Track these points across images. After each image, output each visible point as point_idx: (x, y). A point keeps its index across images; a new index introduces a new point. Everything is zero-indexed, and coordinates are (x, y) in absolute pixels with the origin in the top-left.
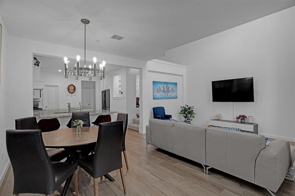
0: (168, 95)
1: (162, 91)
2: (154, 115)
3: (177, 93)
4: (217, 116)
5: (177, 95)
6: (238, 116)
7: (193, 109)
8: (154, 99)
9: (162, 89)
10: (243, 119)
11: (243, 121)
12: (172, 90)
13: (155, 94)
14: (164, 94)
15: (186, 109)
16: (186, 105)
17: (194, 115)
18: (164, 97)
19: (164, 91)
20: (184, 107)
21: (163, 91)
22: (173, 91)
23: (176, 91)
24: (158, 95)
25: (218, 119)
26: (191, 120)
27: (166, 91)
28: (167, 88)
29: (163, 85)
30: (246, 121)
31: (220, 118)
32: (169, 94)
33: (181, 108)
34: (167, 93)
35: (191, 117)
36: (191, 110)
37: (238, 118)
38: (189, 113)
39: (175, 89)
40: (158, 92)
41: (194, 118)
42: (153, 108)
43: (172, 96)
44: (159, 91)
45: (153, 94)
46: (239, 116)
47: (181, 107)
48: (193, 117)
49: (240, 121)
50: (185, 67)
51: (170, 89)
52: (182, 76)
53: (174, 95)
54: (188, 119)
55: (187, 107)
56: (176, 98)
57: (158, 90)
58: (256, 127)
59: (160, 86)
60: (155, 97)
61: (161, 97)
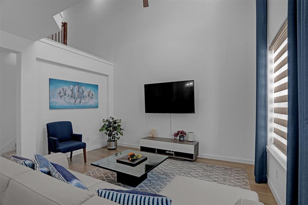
0: (80, 102)
1: (68, 96)
2: (48, 136)
3: (98, 99)
4: (151, 133)
5: (98, 103)
6: (176, 132)
7: (120, 124)
8: (51, 108)
9: (69, 92)
10: (182, 136)
11: (182, 139)
12: (89, 96)
13: (52, 100)
14: (73, 101)
15: (111, 123)
16: (111, 117)
17: (122, 131)
18: (73, 105)
19: (73, 96)
20: (107, 121)
21: (71, 96)
22: (92, 96)
23: (97, 97)
24: (60, 102)
25: (152, 136)
26: (118, 139)
27: (76, 96)
28: (78, 92)
29: (72, 86)
30: (185, 138)
31: (155, 134)
32: (83, 101)
33: (104, 122)
34: (78, 100)
35: (118, 135)
36: (117, 124)
37: (176, 135)
38: (115, 129)
39: (93, 94)
40: (61, 96)
41: (123, 135)
42: (47, 125)
43: (88, 104)
44: (63, 96)
45: (50, 100)
46: (178, 131)
47: (104, 120)
48: (121, 134)
49: (179, 139)
50: (113, 64)
51: (86, 93)
52: (107, 76)
53: (92, 102)
54: (113, 138)
55: (111, 120)
56: (97, 107)
57: (61, 94)
58: (197, 147)
59: (65, 87)
60: (53, 104)
61: (66, 105)
